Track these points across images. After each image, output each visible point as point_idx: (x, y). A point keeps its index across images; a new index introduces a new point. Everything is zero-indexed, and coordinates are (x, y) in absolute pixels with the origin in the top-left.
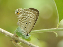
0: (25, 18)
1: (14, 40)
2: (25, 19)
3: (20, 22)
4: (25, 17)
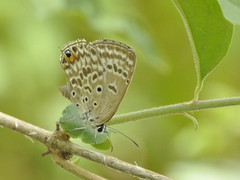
0: (96, 73)
2: (95, 77)
4: (97, 70)
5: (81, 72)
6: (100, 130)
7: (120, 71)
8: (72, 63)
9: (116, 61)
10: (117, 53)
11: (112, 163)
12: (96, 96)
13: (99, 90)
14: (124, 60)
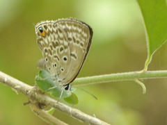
0: (62, 46)
1: (35, 102)
2: (62, 49)
3: (46, 54)
5: (51, 44)
6: (67, 89)
7: (78, 42)
8: (45, 37)
9: (74, 34)
10: (75, 28)
11: (76, 114)
12: (63, 64)
13: (65, 59)
14: (80, 33)
